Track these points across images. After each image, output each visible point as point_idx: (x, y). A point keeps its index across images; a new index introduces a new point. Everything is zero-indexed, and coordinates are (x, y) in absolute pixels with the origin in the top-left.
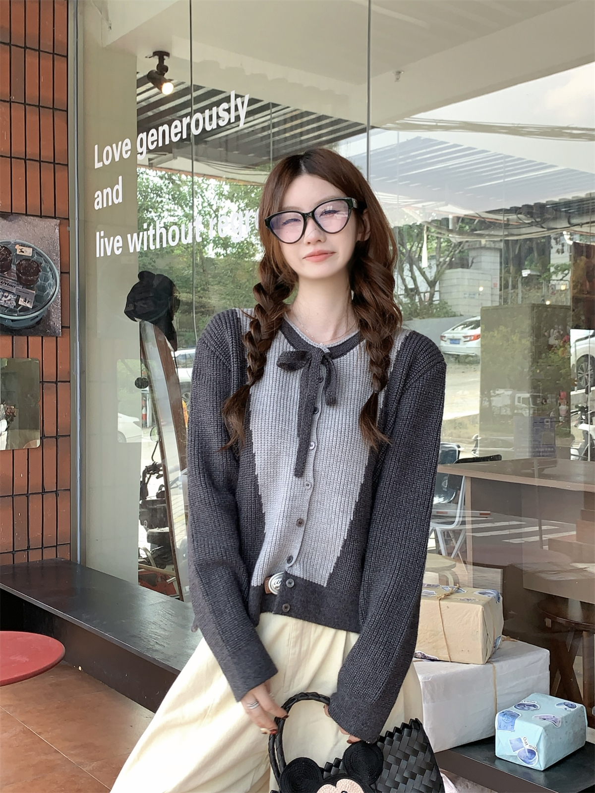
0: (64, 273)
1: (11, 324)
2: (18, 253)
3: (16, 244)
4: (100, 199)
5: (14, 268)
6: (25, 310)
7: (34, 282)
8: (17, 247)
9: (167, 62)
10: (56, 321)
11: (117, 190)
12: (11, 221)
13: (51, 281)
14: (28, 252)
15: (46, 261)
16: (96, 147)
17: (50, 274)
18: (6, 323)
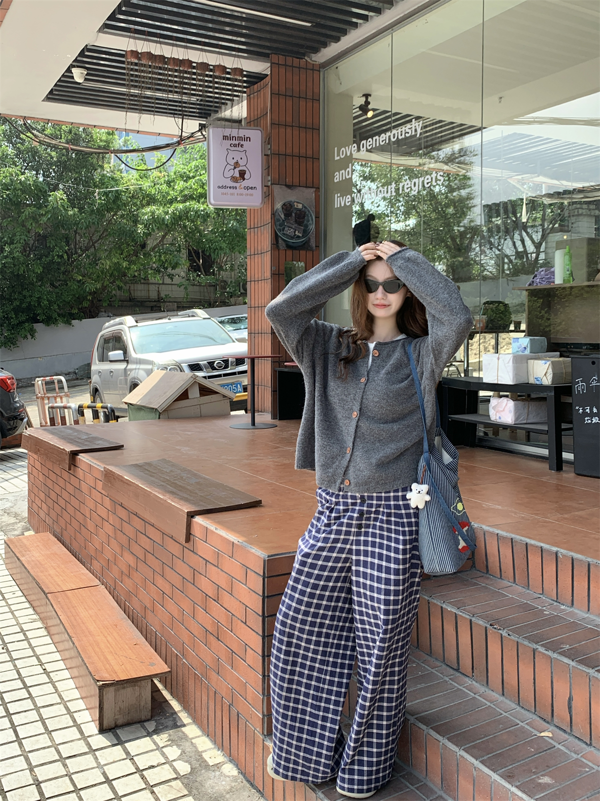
0: (317, 217)
1: (292, 244)
2: (296, 206)
3: (295, 202)
4: (338, 176)
5: (293, 215)
6: (298, 237)
7: (303, 222)
8: (295, 204)
9: (370, 99)
10: (313, 243)
11: (348, 171)
12: (292, 190)
13: (311, 222)
14: (300, 206)
15: (309, 211)
16: (336, 148)
17: (310, 218)
18: (290, 244)
